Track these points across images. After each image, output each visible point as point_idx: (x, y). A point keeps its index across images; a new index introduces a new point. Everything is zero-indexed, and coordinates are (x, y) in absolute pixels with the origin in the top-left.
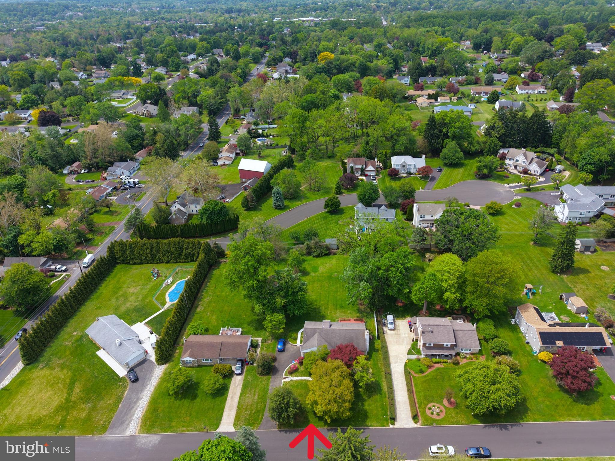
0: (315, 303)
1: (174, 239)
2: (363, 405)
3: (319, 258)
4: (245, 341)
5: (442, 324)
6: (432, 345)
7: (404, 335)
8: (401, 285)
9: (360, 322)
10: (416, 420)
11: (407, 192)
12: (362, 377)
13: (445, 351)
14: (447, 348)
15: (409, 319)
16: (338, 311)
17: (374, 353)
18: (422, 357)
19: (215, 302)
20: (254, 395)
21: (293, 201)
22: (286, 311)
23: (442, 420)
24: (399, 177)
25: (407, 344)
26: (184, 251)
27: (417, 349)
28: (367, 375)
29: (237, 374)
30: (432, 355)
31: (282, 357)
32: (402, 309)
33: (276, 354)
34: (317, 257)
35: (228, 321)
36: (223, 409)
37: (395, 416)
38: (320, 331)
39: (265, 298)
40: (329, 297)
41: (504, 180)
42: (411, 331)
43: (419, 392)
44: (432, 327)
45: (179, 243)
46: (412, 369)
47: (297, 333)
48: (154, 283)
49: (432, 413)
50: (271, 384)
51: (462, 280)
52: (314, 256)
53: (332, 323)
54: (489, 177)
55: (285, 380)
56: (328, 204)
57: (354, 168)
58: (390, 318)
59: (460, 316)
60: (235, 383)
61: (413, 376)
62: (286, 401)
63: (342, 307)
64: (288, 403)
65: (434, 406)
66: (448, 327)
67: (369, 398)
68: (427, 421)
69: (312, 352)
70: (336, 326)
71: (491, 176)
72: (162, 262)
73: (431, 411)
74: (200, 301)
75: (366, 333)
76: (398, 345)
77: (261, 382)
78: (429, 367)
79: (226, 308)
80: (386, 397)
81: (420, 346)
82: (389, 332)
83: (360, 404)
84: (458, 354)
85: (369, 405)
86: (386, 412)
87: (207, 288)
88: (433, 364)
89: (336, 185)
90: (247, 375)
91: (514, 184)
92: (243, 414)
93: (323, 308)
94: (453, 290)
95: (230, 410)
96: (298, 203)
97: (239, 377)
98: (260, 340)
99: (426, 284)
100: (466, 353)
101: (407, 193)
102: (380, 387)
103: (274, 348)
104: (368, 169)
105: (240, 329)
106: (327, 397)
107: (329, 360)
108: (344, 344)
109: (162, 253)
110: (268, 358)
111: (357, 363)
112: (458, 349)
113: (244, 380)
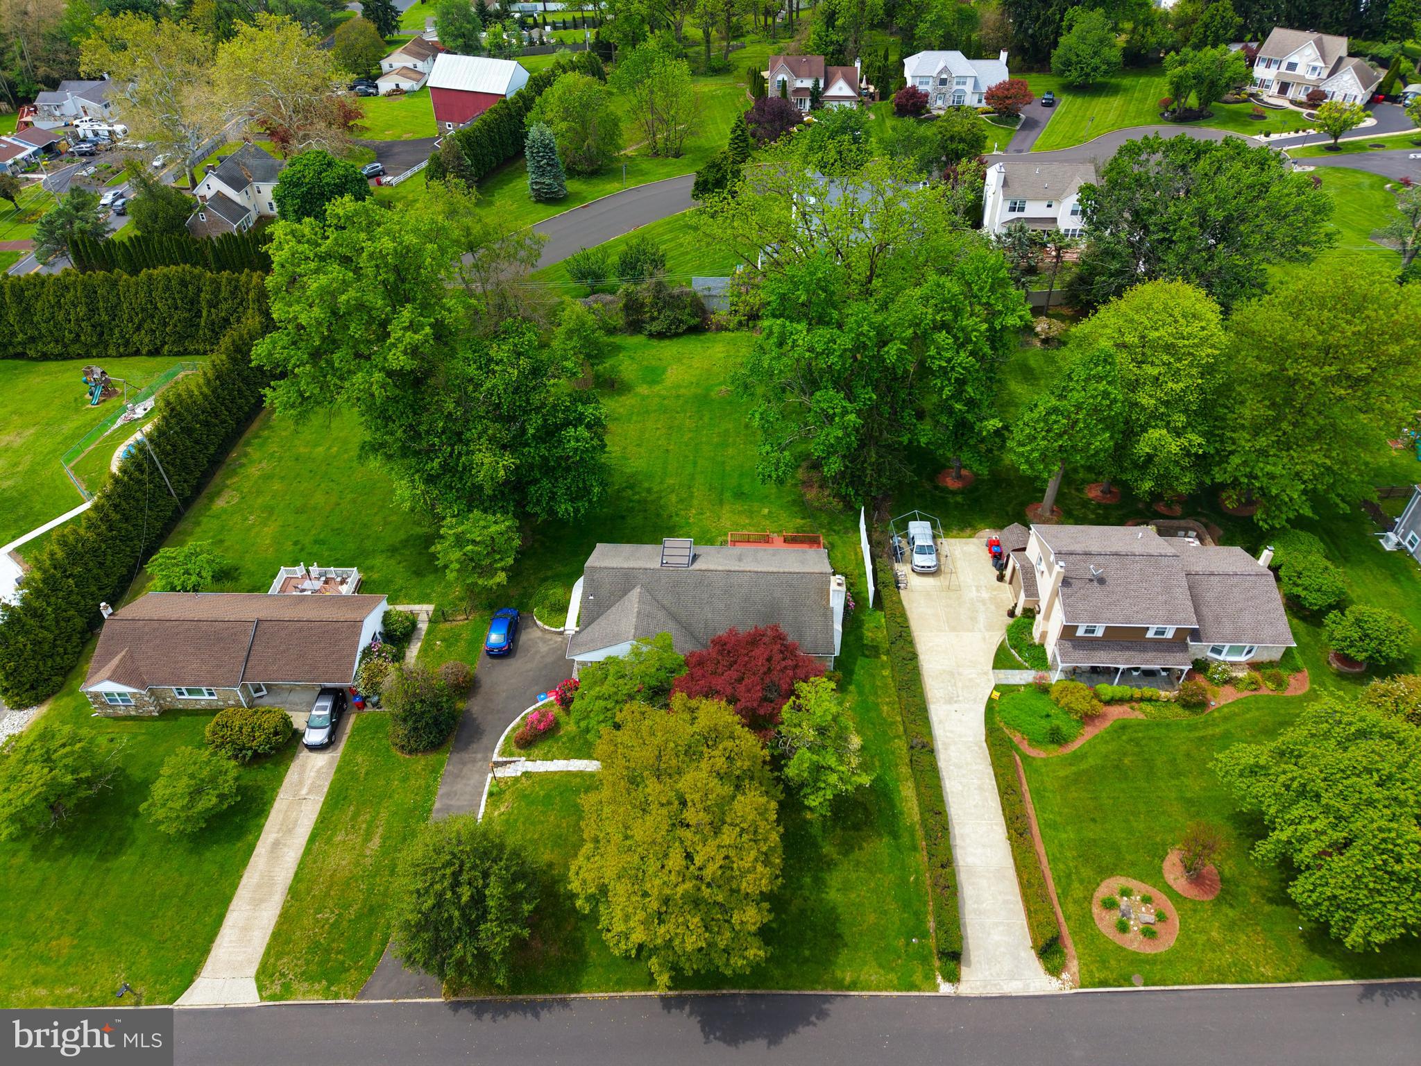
0: (646, 485)
1: (166, 270)
2: (819, 883)
3: (667, 342)
4: (351, 616)
5: (1138, 549)
6: (1099, 633)
7: (973, 594)
8: (971, 403)
9: (805, 547)
10: (1057, 961)
11: (962, 140)
12: (818, 769)
13: (1149, 655)
14: (1161, 645)
15: (989, 534)
16: (727, 507)
17: (861, 661)
18: (1055, 677)
19: (282, 478)
20: (368, 837)
21: (595, 181)
22: (520, 504)
23: (1169, 961)
24: (927, 119)
25: (989, 627)
26: (204, 313)
27: (1032, 646)
28: (841, 761)
29: (313, 748)
30: (1094, 670)
31: (503, 678)
32: (959, 499)
33: (478, 666)
34: (661, 336)
35: (316, 542)
36: (225, 901)
37: (961, 938)
38: (650, 582)
39: (431, 451)
40: (695, 463)
41: (1250, 124)
42: (1001, 578)
43: (1053, 826)
44: (1101, 559)
45: (184, 283)
46: (1016, 728)
47: (569, 587)
48: (89, 417)
49: (1123, 928)
50: (442, 790)
51: (1219, 378)
52: (651, 335)
53: (702, 549)
54: (1204, 117)
55: (500, 773)
56: (706, 182)
57: (790, 90)
58: (920, 530)
59: (1183, 523)
60: (301, 783)
61: (1025, 758)
62: (466, 893)
63: (740, 495)
64: (478, 899)
65: (1125, 893)
66: (1164, 561)
67: (846, 854)
68: (1104, 963)
69: (611, 661)
70: (715, 560)
71: (1210, 115)
72: (137, 353)
73: (1115, 916)
74: (234, 473)
75: (833, 586)
76: (953, 629)
77: (405, 779)
78: (1088, 718)
79: (319, 499)
80: (914, 848)
81: (1044, 635)
82: (915, 581)
83: (808, 880)
84: (1200, 666)
85: (846, 887)
86: (919, 917)
87: (266, 433)
88: (1101, 708)
89: (734, 131)
90: (354, 747)
91: (1285, 135)
92: (307, 922)
93: (674, 498)
94: (1180, 419)
95: (257, 903)
96: (612, 187)
97: (320, 761)
98: (423, 611)
99: (1076, 396)
100: (1233, 664)
101: (961, 146)
102: (892, 806)
103: (473, 643)
104: (833, 92)
105: (354, 575)
106: (654, 885)
107: (678, 699)
108: (745, 628)
109: (131, 320)
110: (431, 688)
111: (799, 708)
112: (1200, 650)
113: (339, 770)
